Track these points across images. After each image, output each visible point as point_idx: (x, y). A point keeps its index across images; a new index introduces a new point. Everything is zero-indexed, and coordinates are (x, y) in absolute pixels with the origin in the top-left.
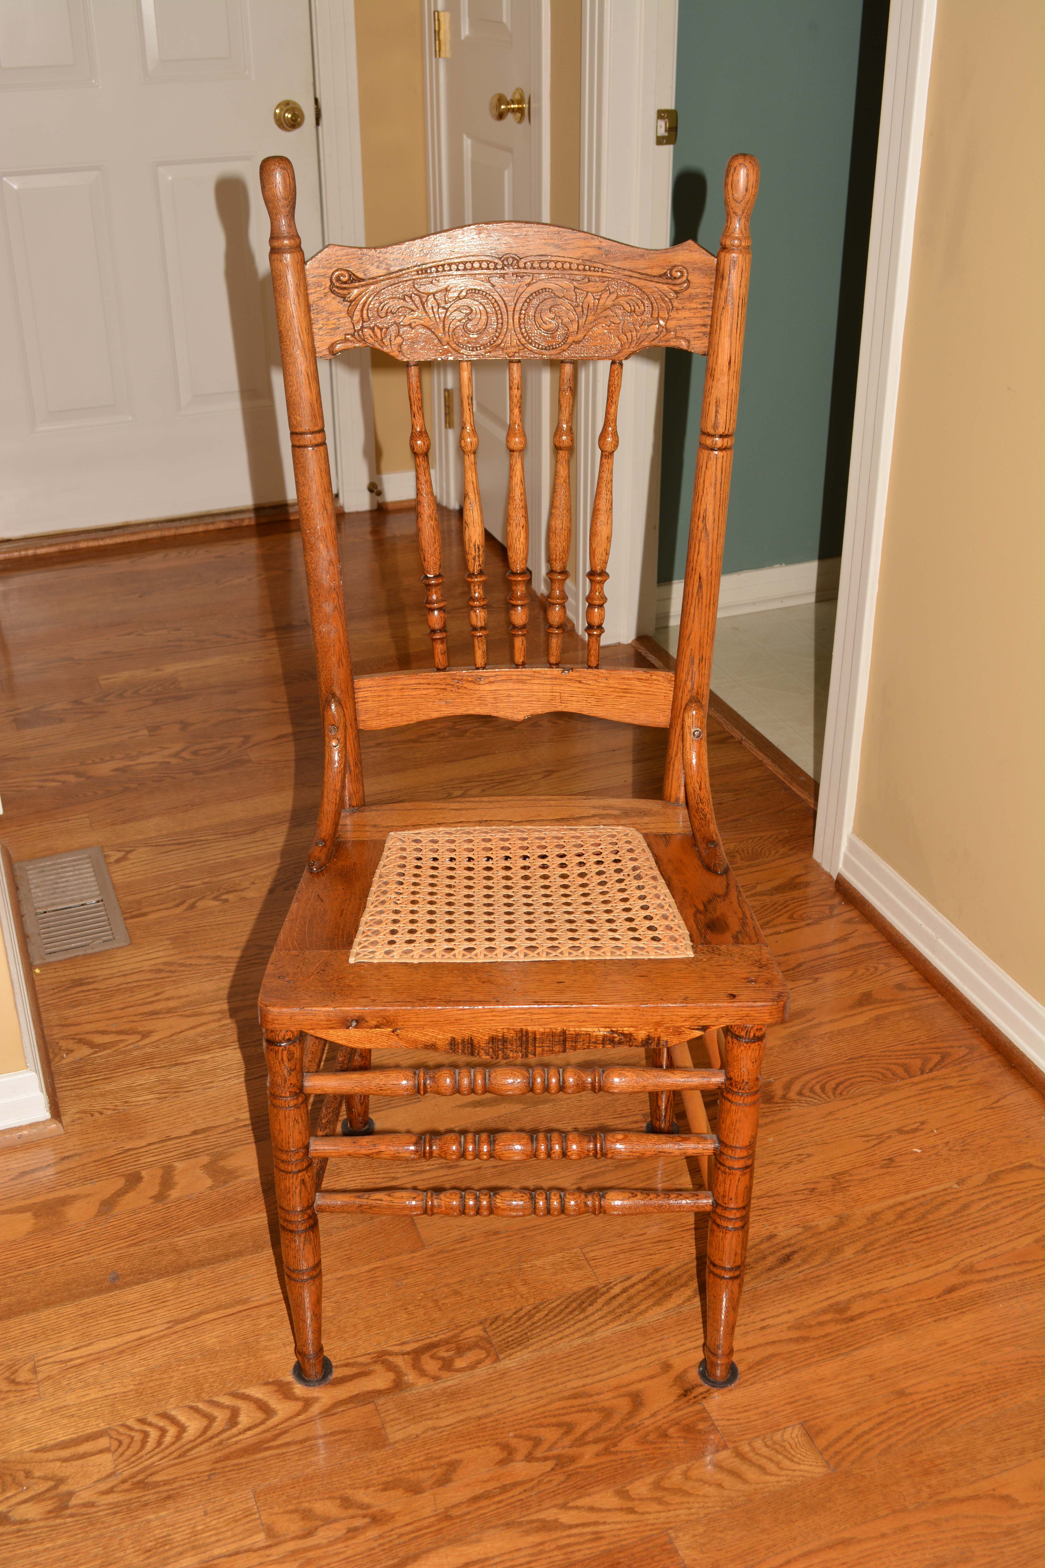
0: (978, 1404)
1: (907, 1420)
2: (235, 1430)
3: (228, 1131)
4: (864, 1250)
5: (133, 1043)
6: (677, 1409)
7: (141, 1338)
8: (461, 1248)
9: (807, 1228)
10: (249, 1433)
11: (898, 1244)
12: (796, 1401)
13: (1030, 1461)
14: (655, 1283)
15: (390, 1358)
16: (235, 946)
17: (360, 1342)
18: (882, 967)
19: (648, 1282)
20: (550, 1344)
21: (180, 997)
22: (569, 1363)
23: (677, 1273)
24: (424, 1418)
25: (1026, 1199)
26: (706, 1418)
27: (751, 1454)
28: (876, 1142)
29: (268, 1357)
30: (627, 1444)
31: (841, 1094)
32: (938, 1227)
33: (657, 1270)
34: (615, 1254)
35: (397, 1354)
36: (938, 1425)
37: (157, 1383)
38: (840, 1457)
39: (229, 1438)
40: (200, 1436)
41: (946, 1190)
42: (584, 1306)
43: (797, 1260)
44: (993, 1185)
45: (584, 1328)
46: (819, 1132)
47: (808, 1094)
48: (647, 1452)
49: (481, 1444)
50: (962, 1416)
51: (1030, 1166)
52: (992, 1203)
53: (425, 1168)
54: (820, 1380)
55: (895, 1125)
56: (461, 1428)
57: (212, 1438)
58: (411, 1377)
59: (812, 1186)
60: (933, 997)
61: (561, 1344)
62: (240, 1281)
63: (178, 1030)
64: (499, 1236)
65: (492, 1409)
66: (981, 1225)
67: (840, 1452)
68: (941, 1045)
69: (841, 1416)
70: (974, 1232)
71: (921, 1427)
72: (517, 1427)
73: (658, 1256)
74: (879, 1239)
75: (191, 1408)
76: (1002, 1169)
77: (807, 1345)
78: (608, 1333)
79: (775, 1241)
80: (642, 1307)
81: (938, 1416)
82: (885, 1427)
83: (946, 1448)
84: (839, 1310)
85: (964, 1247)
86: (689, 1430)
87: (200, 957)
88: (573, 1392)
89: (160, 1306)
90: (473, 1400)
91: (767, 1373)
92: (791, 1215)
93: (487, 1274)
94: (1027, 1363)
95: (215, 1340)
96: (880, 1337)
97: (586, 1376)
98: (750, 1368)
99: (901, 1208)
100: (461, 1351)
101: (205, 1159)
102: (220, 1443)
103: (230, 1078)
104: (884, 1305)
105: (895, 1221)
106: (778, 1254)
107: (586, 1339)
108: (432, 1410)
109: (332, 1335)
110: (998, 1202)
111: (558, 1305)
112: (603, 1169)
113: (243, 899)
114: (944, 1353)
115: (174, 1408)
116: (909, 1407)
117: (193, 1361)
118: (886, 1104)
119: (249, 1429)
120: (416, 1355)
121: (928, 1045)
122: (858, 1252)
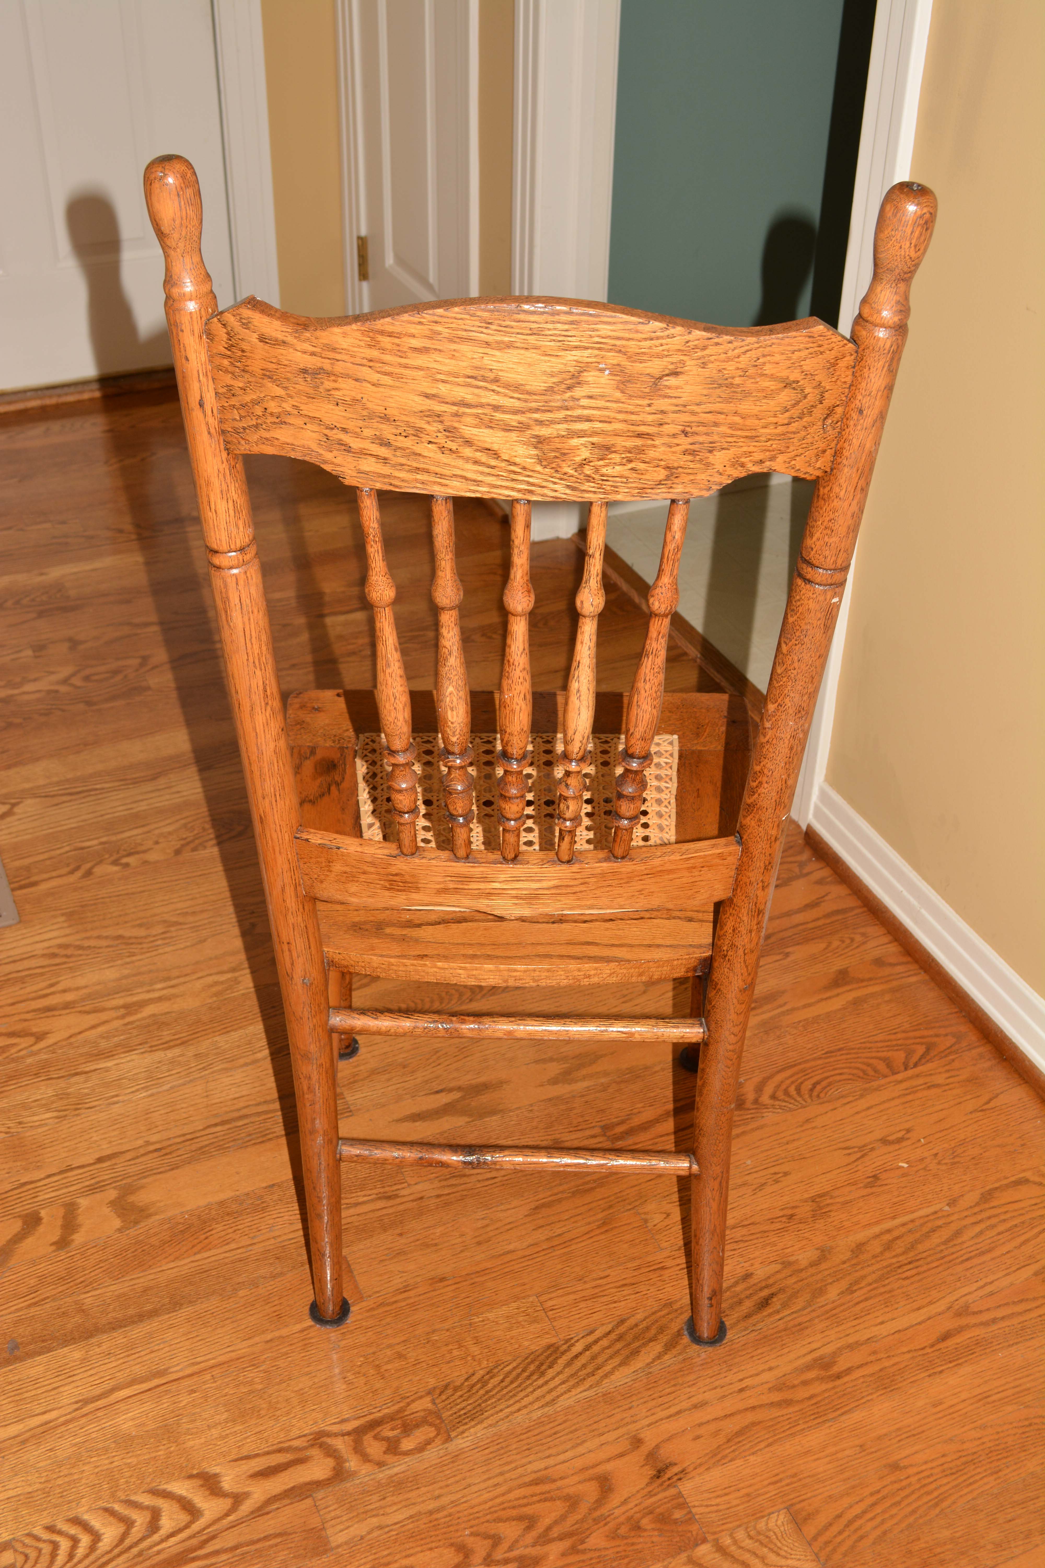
0: (977, 1478)
1: (903, 1499)
2: (156, 1537)
3: (137, 1157)
4: (850, 1290)
5: (26, 1048)
6: (650, 1495)
7: (46, 1423)
8: (405, 1299)
9: (786, 1264)
10: (173, 1540)
11: (887, 1282)
12: (780, 1480)
13: (1037, 1546)
14: (620, 1338)
15: (329, 1441)
16: (138, 922)
17: (294, 1421)
18: (858, 938)
19: (613, 1336)
20: (507, 1417)
21: (77, 989)
22: (529, 1441)
23: (644, 1324)
24: (369, 1514)
25: (1023, 1223)
26: (683, 1505)
27: (733, 1548)
28: (859, 1155)
29: (191, 1443)
30: (596, 1540)
31: (818, 1096)
32: (929, 1259)
33: (622, 1322)
34: (576, 1302)
35: (336, 1435)
36: (936, 1505)
37: (67, 1479)
38: (830, 1548)
39: (151, 1547)
40: (117, 1546)
41: (936, 1212)
42: (544, 1367)
43: (776, 1303)
44: (987, 1206)
45: (544, 1396)
46: (796, 1144)
47: (783, 1097)
48: (619, 1549)
49: (434, 1545)
50: (962, 1493)
51: (1027, 1181)
52: (987, 1228)
53: (361, 1199)
54: (807, 1453)
55: (878, 1135)
56: (411, 1526)
57: (130, 1548)
58: (353, 1463)
59: (790, 1212)
60: (915, 975)
61: (519, 1417)
62: (156, 1348)
63: (77, 1030)
64: (446, 1283)
65: (445, 1500)
66: (976, 1255)
67: (830, 1542)
68: (926, 1033)
69: (830, 1497)
70: (968, 1264)
71: (918, 1508)
72: (473, 1523)
73: (623, 1303)
74: (865, 1277)
75: (106, 1510)
76: (997, 1185)
77: (791, 1410)
78: (571, 1402)
79: (752, 1281)
80: (608, 1368)
81: (936, 1494)
82: (879, 1509)
83: (946, 1533)
84: (824, 1364)
85: (958, 1284)
86: (663, 1519)
87: (99, 937)
88: (534, 1476)
89: (67, 1381)
90: (424, 1490)
91: (748, 1446)
92: (769, 1249)
93: (434, 1331)
94: (1030, 1425)
95: (131, 1423)
96: (869, 1398)
97: (548, 1457)
98: (728, 1441)
99: (888, 1237)
100: (407, 1429)
101: (112, 1194)
102: (140, 1554)
103: (138, 1090)
104: (873, 1358)
105: (882, 1253)
106: (755, 1298)
107: (547, 1409)
108: (378, 1505)
109: (263, 1412)
110: (993, 1226)
111: (515, 1368)
112: (560, 1196)
113: (146, 862)
114: (940, 1415)
115: (87, 1512)
116: (904, 1483)
117: (106, 1450)
118: (868, 1108)
119: (172, 1535)
120: (358, 1434)
121: (911, 1034)
122: (842, 1293)
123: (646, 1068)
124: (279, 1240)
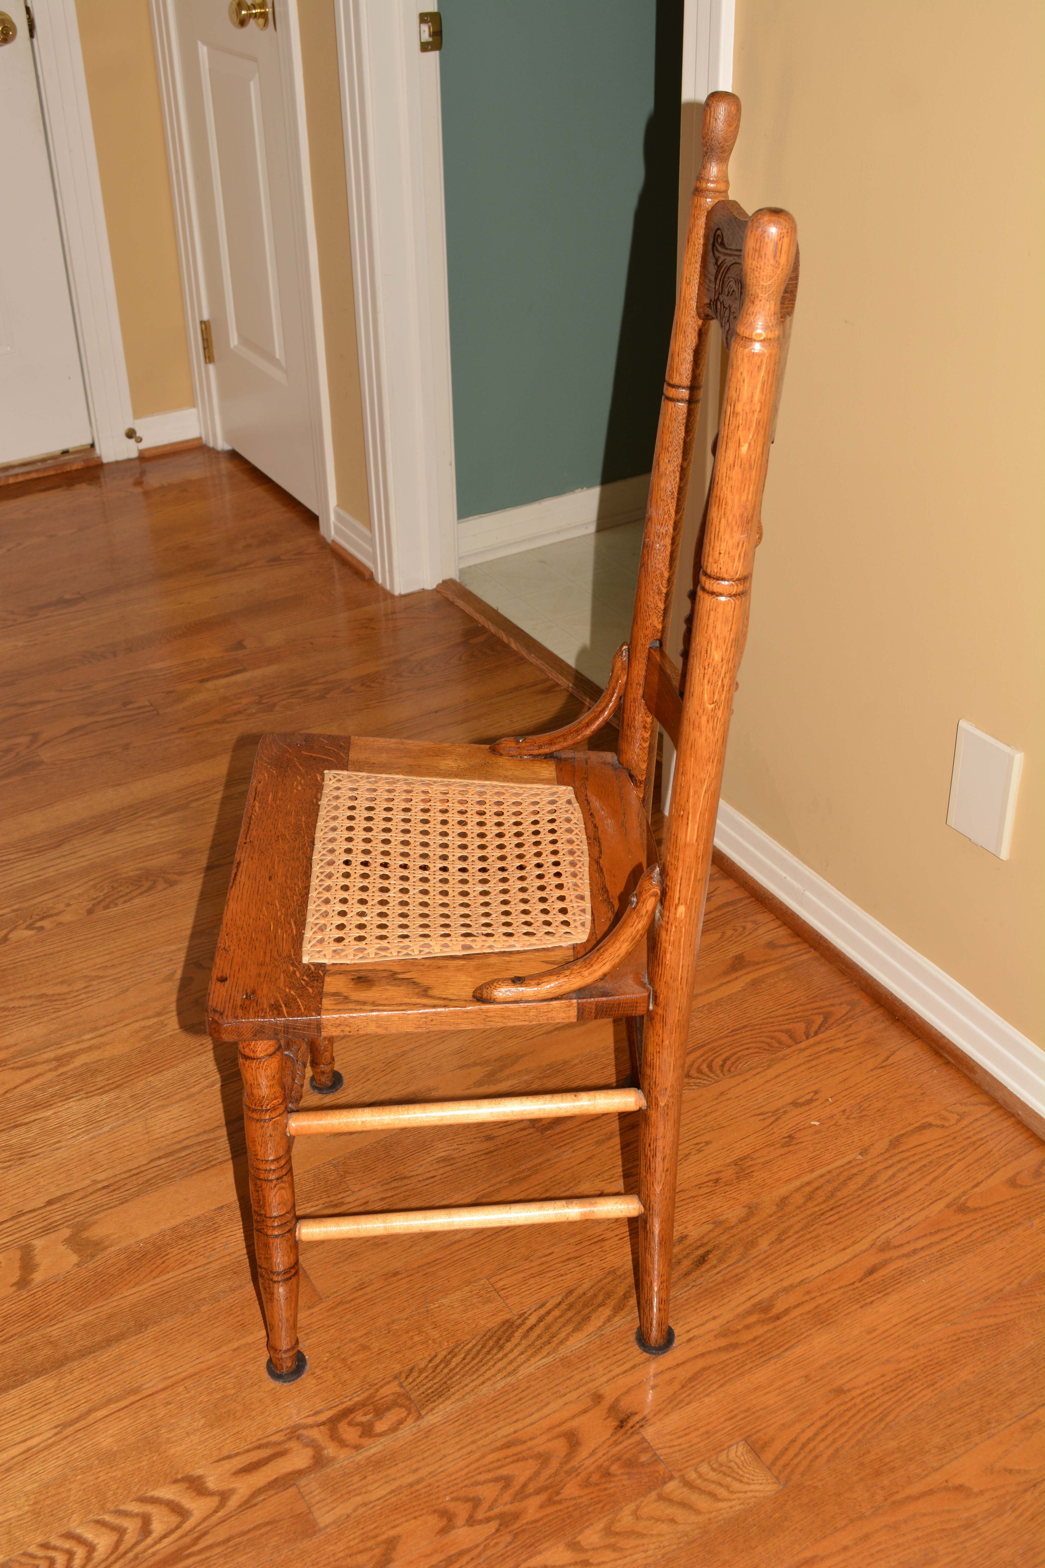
0: (916, 1391)
1: (850, 1419)
2: (149, 1541)
3: (86, 1196)
4: (779, 1240)
6: (616, 1443)
7: (28, 1450)
8: (362, 1296)
9: (717, 1224)
10: (166, 1541)
11: (812, 1228)
12: (736, 1416)
13: (977, 1444)
14: (571, 1307)
15: (305, 1432)
16: (60, 980)
17: (270, 1419)
18: (749, 926)
19: (564, 1306)
20: (473, 1390)
21: (8, 1047)
22: (496, 1409)
23: (591, 1293)
24: (352, 1494)
25: (931, 1162)
26: (648, 1449)
27: (699, 1482)
28: (773, 1118)
29: (172, 1451)
30: (571, 1490)
31: (729, 1071)
32: (849, 1204)
33: (571, 1292)
34: (525, 1280)
35: (312, 1426)
36: (881, 1420)
37: (55, 1499)
38: (788, 1470)
39: (145, 1551)
40: (112, 1553)
41: (850, 1162)
42: (501, 1342)
43: (712, 1259)
44: (896, 1151)
45: (505, 1368)
46: (714, 1115)
47: (696, 1075)
48: (592, 1496)
49: (417, 1514)
50: (903, 1407)
51: (930, 1125)
52: (899, 1171)
54: (756, 1389)
55: (789, 1099)
56: (394, 1499)
57: (125, 1553)
58: (330, 1450)
59: (715, 1177)
60: (807, 953)
61: (484, 1389)
62: (127, 1368)
63: (12, 1086)
64: (399, 1277)
65: (422, 1473)
66: (891, 1196)
67: (788, 1464)
68: (822, 1004)
69: (783, 1425)
70: (885, 1204)
71: (865, 1425)
72: (452, 1489)
73: (569, 1276)
74: (791, 1226)
75: (97, 1522)
76: (902, 1132)
77: (737, 1352)
78: (531, 1369)
79: (688, 1242)
80: (562, 1335)
81: (879, 1410)
82: (829, 1430)
83: (893, 1444)
84: (763, 1308)
85: (878, 1223)
86: (630, 1464)
87: (22, 998)
88: (505, 1440)
89: (43, 1409)
90: (401, 1465)
91: (702, 1389)
92: (699, 1211)
93: (393, 1322)
94: (958, 1339)
95: (110, 1440)
96: (809, 1332)
97: (516, 1421)
98: (683, 1387)
99: (808, 1189)
100: (379, 1413)
101: (66, 1233)
102: (136, 1557)
103: (78, 1135)
104: (807, 1297)
105: (804, 1203)
106: (693, 1256)
107: (509, 1379)
108: (360, 1484)
109: (238, 1414)
110: (904, 1169)
111: (474, 1346)
112: (498, 1186)
113: (60, 924)
114: (875, 1340)
115: (79, 1526)
116: (849, 1405)
117: (90, 1467)
118: (776, 1077)
119: (165, 1536)
120: (332, 1423)
121: (809, 1006)
122: (773, 1243)
123: (565, 1062)
124: (234, 1256)
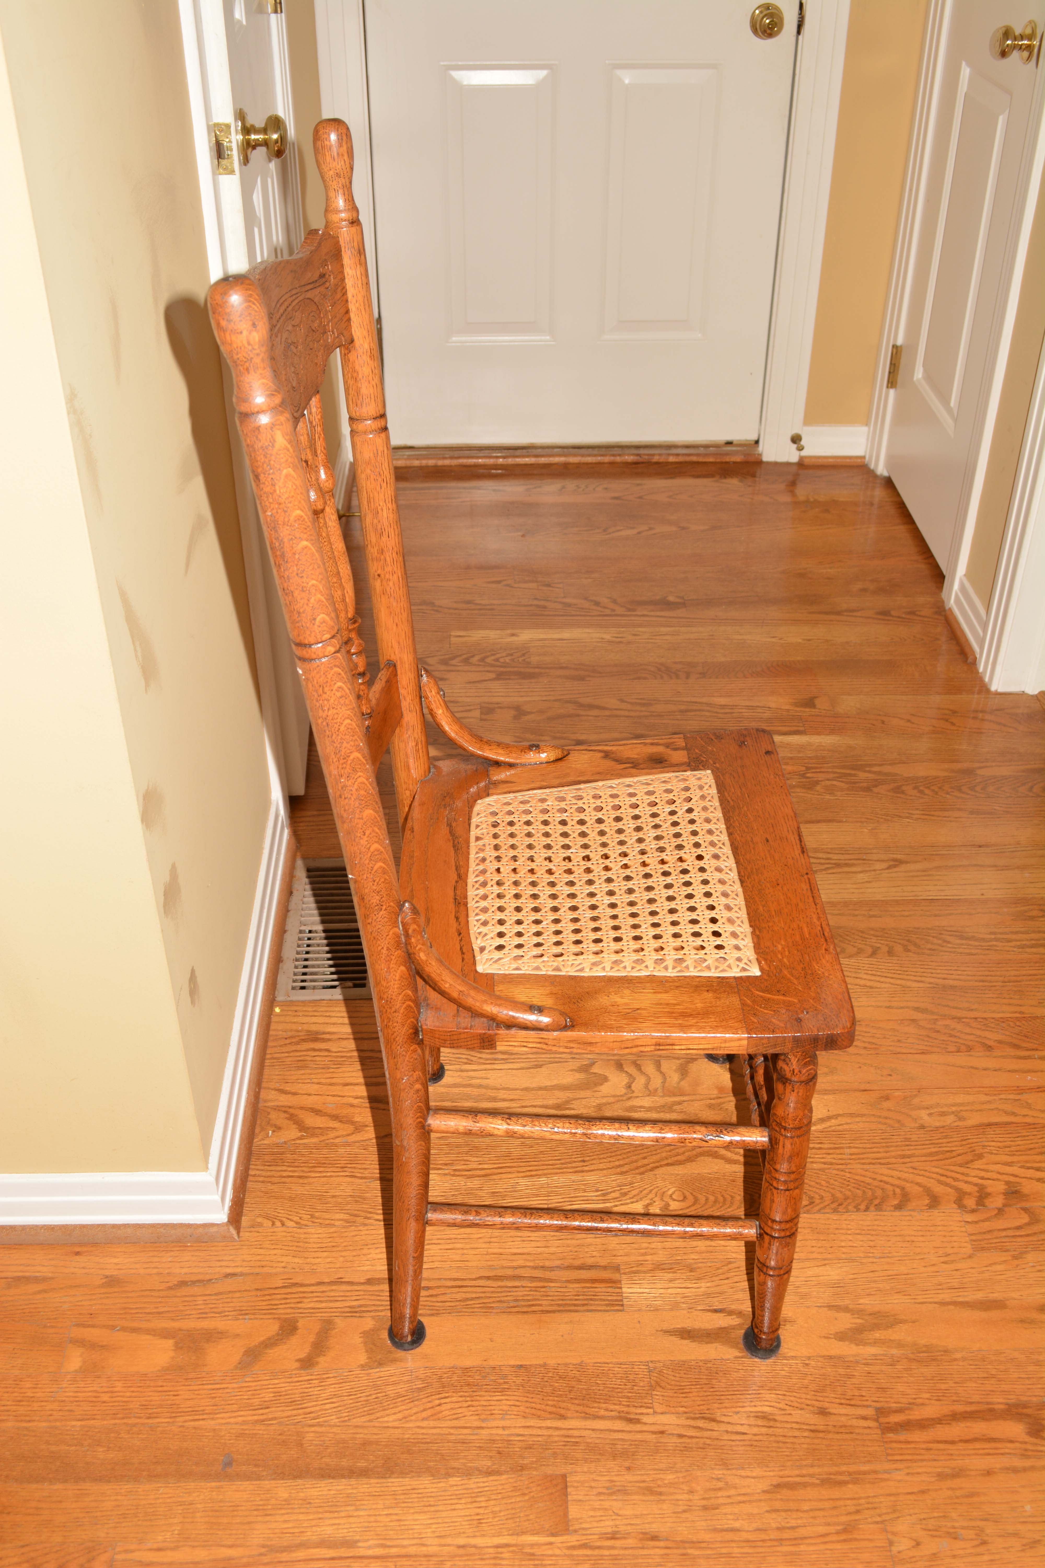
5: (343, 1136)
8: (609, 1548)
53: (602, 1413)
62: (355, 1513)
64: (657, 1543)
89: (263, 1519)
112: (807, 1479)
123: (946, 1351)
124: (506, 1432)
